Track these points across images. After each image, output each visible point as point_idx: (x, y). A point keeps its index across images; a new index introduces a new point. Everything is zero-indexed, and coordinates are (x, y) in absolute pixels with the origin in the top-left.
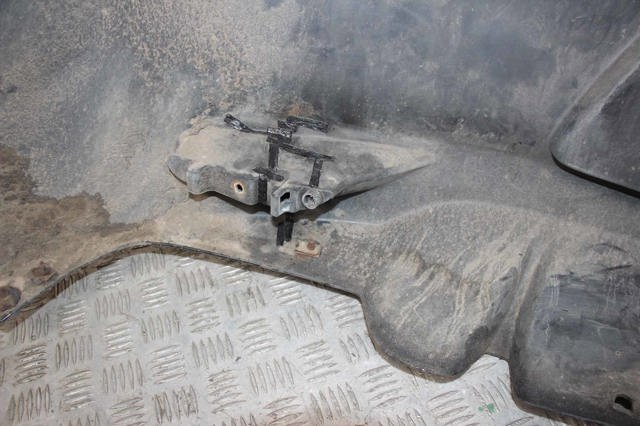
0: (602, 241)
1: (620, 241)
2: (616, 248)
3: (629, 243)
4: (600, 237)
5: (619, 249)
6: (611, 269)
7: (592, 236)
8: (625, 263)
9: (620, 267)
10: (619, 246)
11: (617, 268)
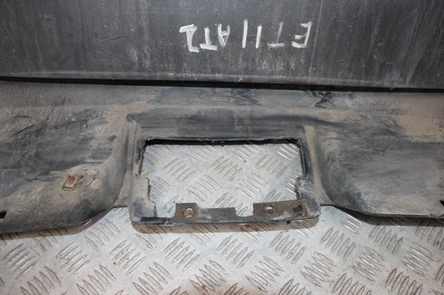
0: (14, 115)
1: (26, 111)
2: (24, 117)
3: (33, 111)
4: (12, 113)
5: (27, 117)
6: (21, 131)
7: (7, 114)
8: (30, 125)
9: (27, 128)
10: (26, 115)
11: (24, 130)
